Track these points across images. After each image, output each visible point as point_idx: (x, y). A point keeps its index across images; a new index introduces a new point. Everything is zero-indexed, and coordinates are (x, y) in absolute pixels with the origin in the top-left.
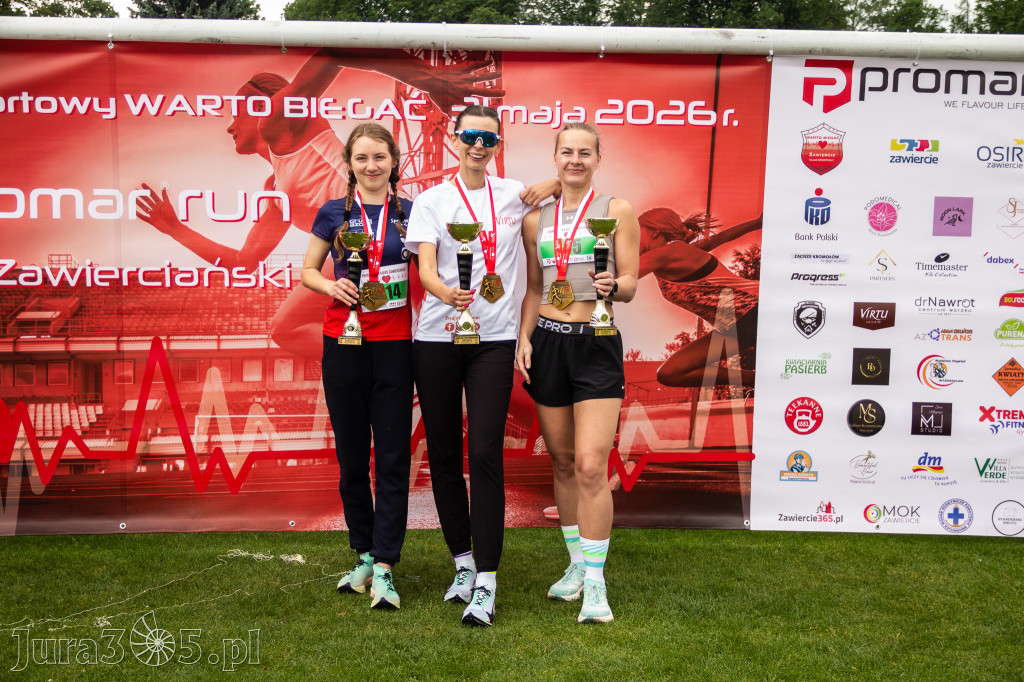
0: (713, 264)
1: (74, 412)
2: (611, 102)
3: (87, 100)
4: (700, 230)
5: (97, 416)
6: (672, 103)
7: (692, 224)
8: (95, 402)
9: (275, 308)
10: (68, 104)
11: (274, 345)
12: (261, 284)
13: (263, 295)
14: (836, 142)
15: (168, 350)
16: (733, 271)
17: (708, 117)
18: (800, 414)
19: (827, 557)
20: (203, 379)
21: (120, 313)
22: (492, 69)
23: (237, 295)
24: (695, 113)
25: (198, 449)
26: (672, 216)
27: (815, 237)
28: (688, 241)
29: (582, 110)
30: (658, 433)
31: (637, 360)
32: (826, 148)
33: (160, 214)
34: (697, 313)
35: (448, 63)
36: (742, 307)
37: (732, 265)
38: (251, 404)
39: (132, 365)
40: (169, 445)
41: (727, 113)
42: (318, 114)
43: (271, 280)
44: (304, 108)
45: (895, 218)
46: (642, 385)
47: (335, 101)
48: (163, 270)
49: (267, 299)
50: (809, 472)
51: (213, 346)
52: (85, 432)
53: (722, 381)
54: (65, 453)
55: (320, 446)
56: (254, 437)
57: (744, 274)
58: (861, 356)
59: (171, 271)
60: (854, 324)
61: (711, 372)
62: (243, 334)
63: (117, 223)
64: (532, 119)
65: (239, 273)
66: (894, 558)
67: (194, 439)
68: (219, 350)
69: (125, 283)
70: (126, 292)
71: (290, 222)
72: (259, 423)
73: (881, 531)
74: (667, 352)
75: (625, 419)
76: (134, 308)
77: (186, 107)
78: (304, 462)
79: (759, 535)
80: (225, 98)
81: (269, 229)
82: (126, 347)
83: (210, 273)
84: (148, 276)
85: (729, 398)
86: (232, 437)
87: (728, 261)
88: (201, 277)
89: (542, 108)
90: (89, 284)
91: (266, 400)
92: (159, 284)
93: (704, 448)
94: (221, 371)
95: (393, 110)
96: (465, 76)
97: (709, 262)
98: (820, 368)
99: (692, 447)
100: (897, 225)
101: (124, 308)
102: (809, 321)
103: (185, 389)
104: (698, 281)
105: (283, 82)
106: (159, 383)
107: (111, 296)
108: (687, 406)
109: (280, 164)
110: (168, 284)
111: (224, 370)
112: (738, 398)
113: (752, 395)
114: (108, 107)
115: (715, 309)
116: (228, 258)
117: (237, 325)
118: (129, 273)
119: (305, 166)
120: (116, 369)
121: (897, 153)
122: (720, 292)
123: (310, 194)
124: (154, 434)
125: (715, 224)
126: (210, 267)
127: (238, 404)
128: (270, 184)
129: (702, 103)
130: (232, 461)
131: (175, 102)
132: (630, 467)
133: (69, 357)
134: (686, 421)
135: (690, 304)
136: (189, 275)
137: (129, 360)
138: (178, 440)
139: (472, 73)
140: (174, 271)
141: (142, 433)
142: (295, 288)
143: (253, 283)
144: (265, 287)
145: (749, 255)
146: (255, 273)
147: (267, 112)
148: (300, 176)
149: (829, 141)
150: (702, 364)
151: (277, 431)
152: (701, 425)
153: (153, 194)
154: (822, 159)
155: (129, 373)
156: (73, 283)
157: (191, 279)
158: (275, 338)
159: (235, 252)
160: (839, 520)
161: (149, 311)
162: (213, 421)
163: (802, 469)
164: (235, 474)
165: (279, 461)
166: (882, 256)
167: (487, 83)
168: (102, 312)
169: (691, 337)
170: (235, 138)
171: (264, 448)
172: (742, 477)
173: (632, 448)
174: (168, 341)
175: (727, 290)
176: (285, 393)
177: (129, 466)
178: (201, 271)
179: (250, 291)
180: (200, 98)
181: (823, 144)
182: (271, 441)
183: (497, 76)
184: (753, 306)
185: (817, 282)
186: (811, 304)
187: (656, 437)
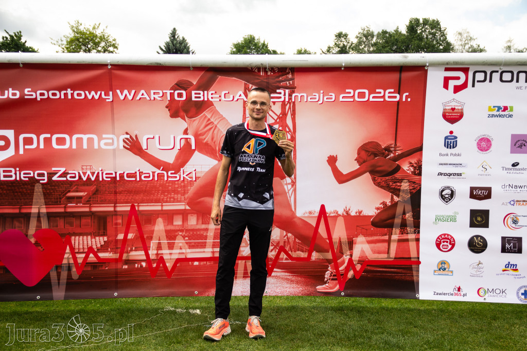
0: (398, 168)
1: (93, 240)
2: (347, 91)
3: (99, 93)
4: (391, 152)
5: (104, 241)
6: (377, 90)
7: (388, 149)
8: (103, 235)
9: (188, 190)
10: (90, 94)
11: (188, 208)
12: (182, 179)
13: (183, 184)
14: (460, 108)
15: (138, 210)
16: (408, 172)
17: (395, 97)
18: (444, 242)
19: (459, 315)
20: (154, 224)
21: (116, 193)
22: (290, 76)
23: (171, 184)
24: (389, 95)
25: (152, 257)
26: (378, 145)
27: (449, 155)
28: (385, 157)
29: (333, 95)
30: (372, 251)
31: (361, 215)
32: (455, 111)
33: (134, 146)
34: (390, 192)
35: (269, 73)
36: (413, 189)
37: (408, 169)
38: (177, 235)
39: (121, 217)
40: (139, 255)
41: (405, 95)
42: (208, 99)
43: (186, 177)
44: (201, 95)
45: (491, 145)
46: (364, 227)
47: (216, 92)
48: (136, 173)
49: (184, 186)
50: (448, 271)
51: (159, 208)
52: (98, 250)
53: (403, 225)
54: (89, 259)
55: (209, 255)
56: (178, 251)
57: (414, 173)
58: (474, 213)
59: (140, 173)
60: (470, 198)
61: (398, 221)
62: (173, 202)
63: (114, 150)
64: (309, 100)
65: (171, 174)
66: (495, 316)
67: (150, 252)
68: (162, 210)
69: (118, 179)
70: (118, 183)
71: (195, 150)
72: (181, 244)
73: (487, 301)
74: (376, 211)
75: (355, 243)
76: (122, 191)
77: (146, 96)
78: (202, 263)
79: (424, 302)
80: (164, 91)
81: (186, 153)
82: (118, 209)
83: (158, 174)
84: (128, 176)
85: (407, 234)
86: (168, 251)
87: (406, 167)
88: (154, 176)
89: (314, 94)
90: (101, 179)
91: (184, 233)
92: (134, 179)
93: (395, 258)
94: (163, 220)
95: (243, 97)
96: (277, 80)
97: (396, 167)
98: (453, 219)
99: (389, 257)
100: (492, 148)
101: (117, 191)
102: (447, 196)
103: (146, 228)
104: (391, 177)
105: (191, 84)
106: (134, 226)
107: (111, 185)
108: (386, 237)
109: (190, 123)
110: (138, 179)
111: (164, 220)
112: (412, 233)
113: (419, 232)
114: (109, 96)
115: (399, 190)
116: (166, 167)
117: (170, 198)
118: (120, 174)
119: (202, 124)
120: (114, 220)
121: (491, 113)
122: (401, 182)
123: (204, 137)
124: (131, 250)
125: (399, 149)
126: (158, 171)
127: (171, 235)
128: (186, 132)
129: (392, 90)
130: (168, 263)
131: (141, 93)
132: (358, 267)
133: (91, 214)
134: (386, 245)
135: (387, 188)
136: (148, 175)
137: (120, 215)
138: (143, 253)
139: (281, 78)
140: (141, 173)
141: (125, 250)
142: (197, 181)
143: (178, 179)
144: (183, 180)
145: (416, 164)
146: (179, 174)
147: (184, 98)
148: (199, 128)
149: (456, 108)
150: (393, 217)
151: (189, 248)
152: (394, 247)
153: (131, 137)
154: (453, 116)
155: (120, 221)
156: (93, 179)
157: (149, 177)
158: (188, 204)
159: (170, 164)
160: (465, 295)
161: (129, 192)
162: (159, 243)
163: (445, 269)
164: (169, 269)
165: (190, 263)
166: (484, 164)
167: (288, 83)
168: (107, 193)
169: (388, 203)
170: (169, 110)
171: (183, 256)
172: (414, 273)
173: (359, 257)
174: (138, 206)
175: (405, 181)
176: (193, 230)
177: (119, 266)
178: (154, 173)
179: (176, 182)
180: (152, 92)
181: (453, 109)
182: (187, 253)
183: (292, 79)
184: (418, 189)
185: (451, 177)
186: (448, 188)
187: (371, 252)
